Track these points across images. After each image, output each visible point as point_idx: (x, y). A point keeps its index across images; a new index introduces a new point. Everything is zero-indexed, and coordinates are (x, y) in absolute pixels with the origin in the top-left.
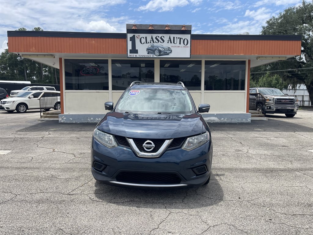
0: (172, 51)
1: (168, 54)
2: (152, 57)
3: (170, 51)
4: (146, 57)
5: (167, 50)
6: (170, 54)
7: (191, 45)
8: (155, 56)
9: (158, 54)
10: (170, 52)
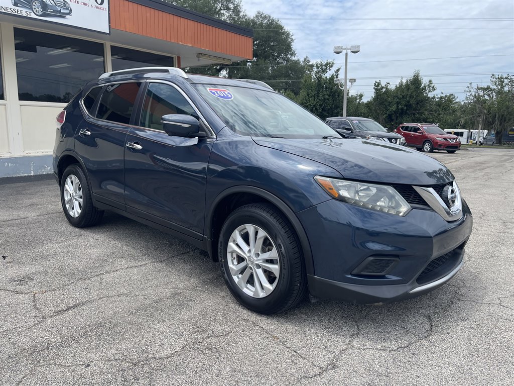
0: (71, 9)
1: (63, 16)
2: (24, 14)
3: (67, 9)
4: (9, 11)
5: (60, 6)
6: (67, 17)
7: (109, 7)
8: (33, 16)
9: (40, 11)
10: (67, 11)
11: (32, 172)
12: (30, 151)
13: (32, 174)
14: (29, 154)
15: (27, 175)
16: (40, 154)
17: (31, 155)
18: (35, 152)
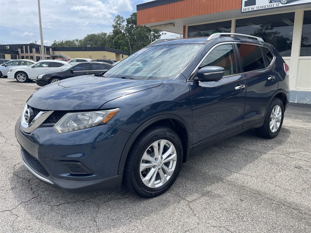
4: (266, 8)
8: (280, 5)
11: (296, 101)
12: (299, 88)
13: (296, 102)
14: (298, 90)
15: (292, 102)
16: (306, 90)
17: (300, 90)
18: (303, 89)
